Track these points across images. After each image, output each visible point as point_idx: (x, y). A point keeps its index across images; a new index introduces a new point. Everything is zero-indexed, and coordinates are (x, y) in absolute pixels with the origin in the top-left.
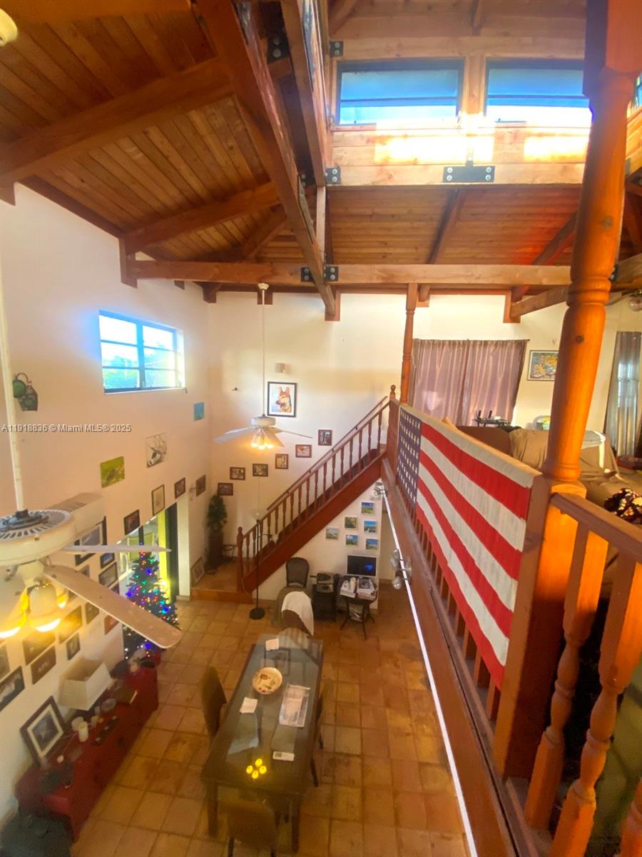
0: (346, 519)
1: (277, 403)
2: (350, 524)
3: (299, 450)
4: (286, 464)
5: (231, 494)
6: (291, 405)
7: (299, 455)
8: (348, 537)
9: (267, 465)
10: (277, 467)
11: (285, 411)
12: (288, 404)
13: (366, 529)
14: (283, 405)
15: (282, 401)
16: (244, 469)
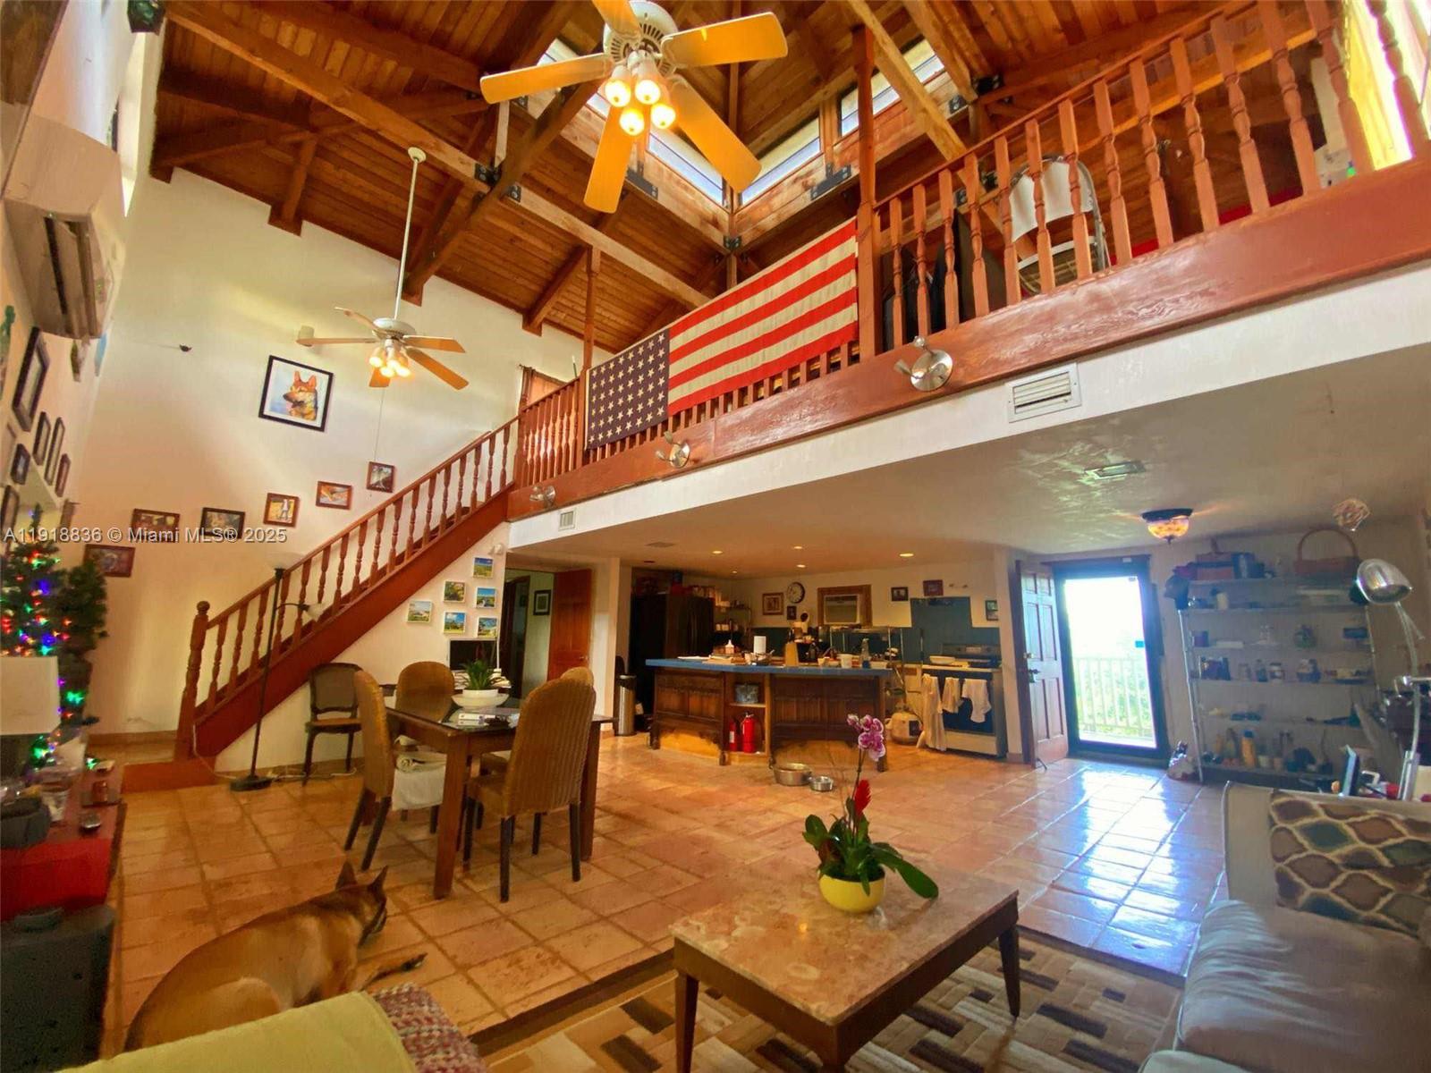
0: (448, 584)
1: (286, 397)
2: (453, 595)
3: (323, 492)
4: (290, 515)
5: (126, 572)
6: (316, 408)
7: (323, 500)
8: (449, 617)
9: (242, 515)
10: (267, 522)
11: (303, 415)
12: (312, 405)
13: (479, 602)
14: (298, 404)
15: (300, 396)
16: (177, 516)
